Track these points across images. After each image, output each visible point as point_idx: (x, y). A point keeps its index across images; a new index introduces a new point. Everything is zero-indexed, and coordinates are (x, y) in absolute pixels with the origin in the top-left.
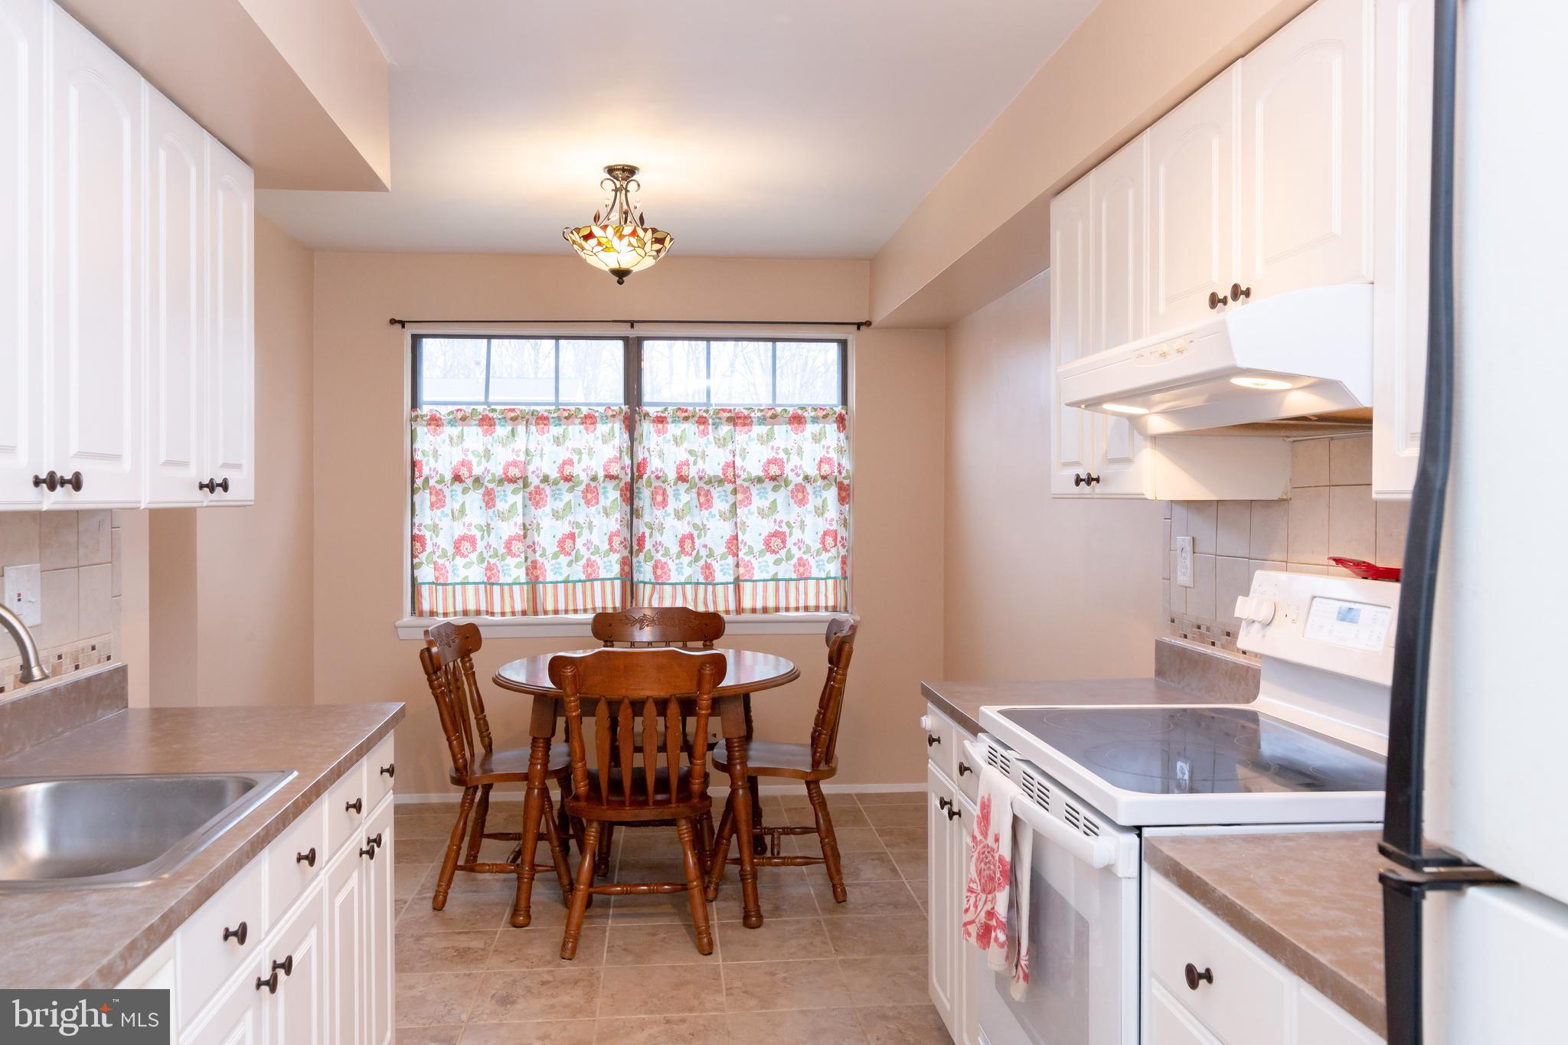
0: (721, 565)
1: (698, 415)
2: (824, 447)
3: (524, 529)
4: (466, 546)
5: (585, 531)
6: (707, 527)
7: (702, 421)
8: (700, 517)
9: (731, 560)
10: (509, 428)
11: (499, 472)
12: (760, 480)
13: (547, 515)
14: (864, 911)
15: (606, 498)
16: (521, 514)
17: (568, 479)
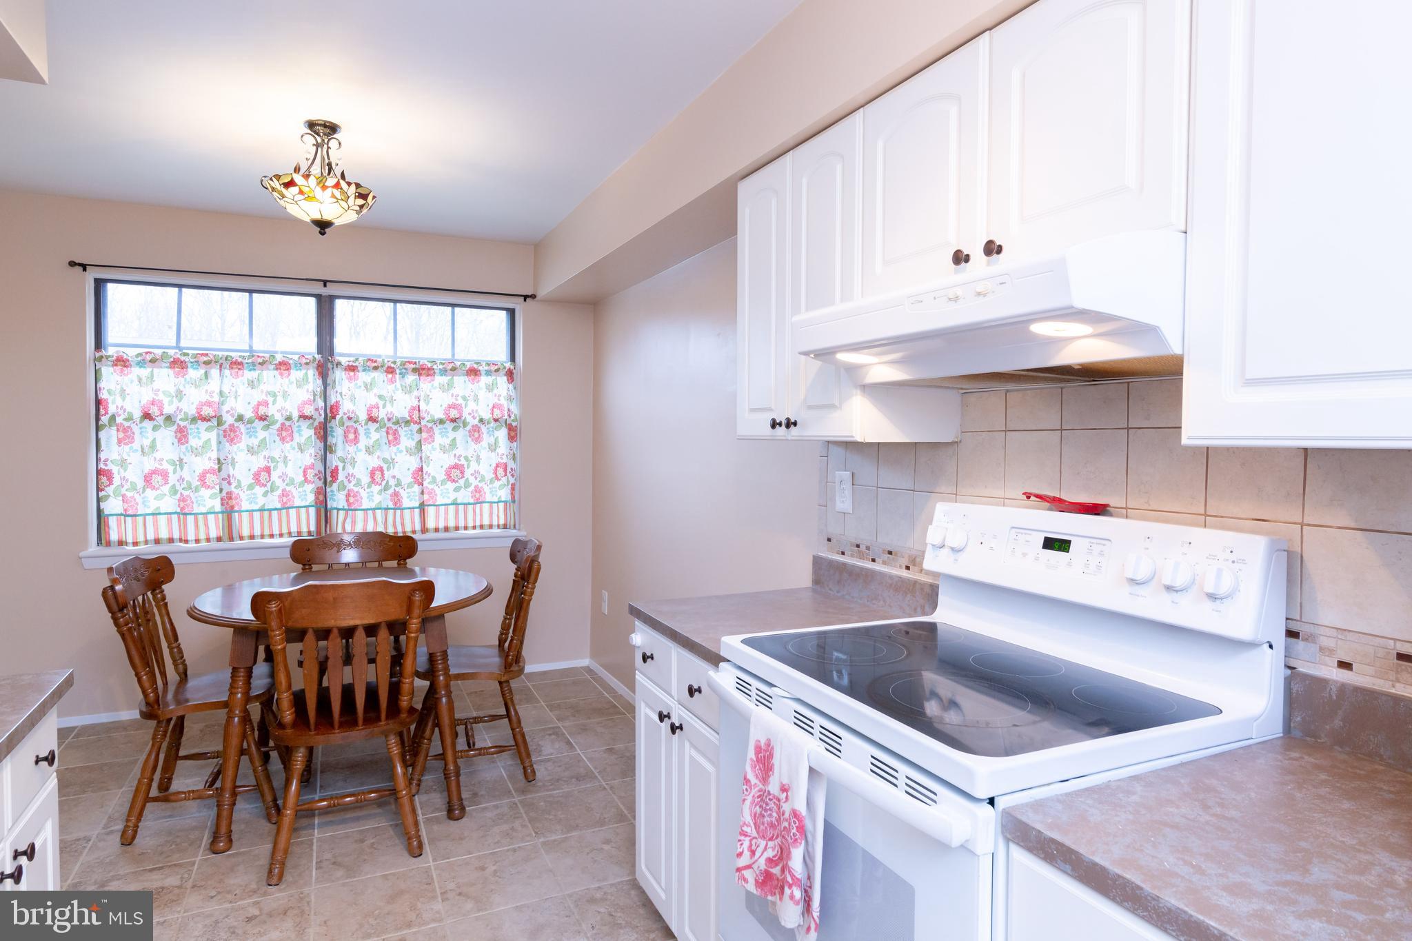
0: (408, 493)
1: (386, 366)
2: (496, 396)
3: (219, 463)
4: (157, 479)
5: (281, 465)
6: (395, 461)
7: (390, 371)
8: (389, 452)
9: (417, 488)
10: (202, 372)
11: (192, 411)
12: (441, 422)
13: (242, 450)
14: (551, 787)
15: (300, 435)
16: (215, 449)
17: (262, 418)
